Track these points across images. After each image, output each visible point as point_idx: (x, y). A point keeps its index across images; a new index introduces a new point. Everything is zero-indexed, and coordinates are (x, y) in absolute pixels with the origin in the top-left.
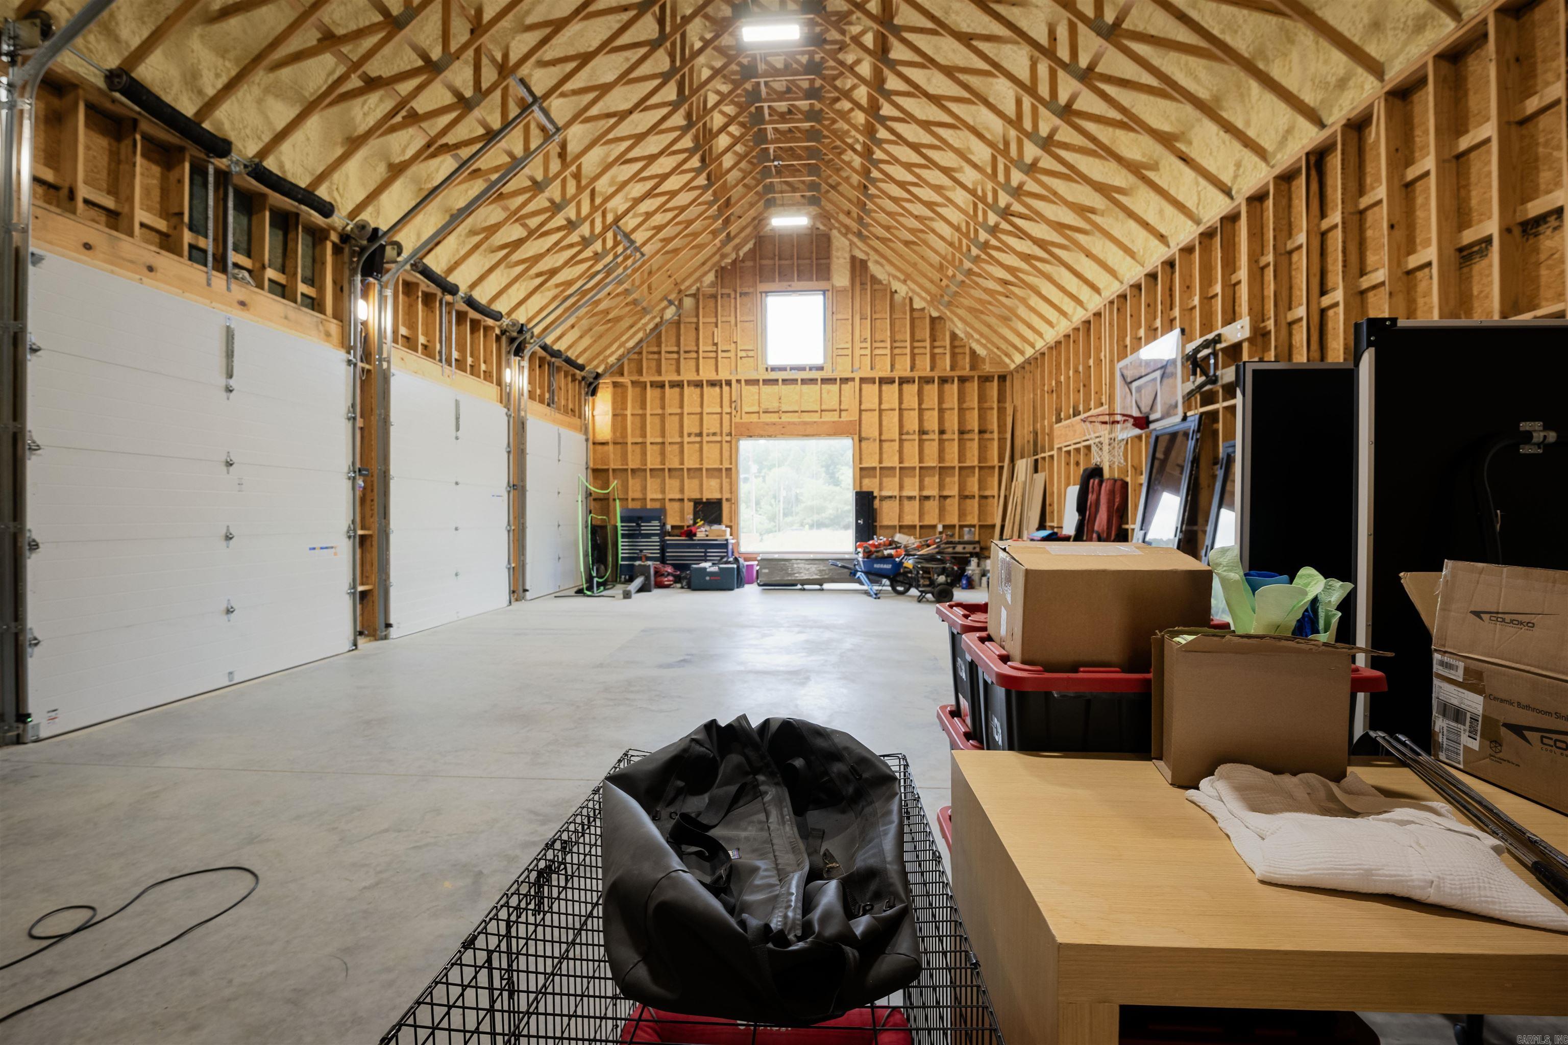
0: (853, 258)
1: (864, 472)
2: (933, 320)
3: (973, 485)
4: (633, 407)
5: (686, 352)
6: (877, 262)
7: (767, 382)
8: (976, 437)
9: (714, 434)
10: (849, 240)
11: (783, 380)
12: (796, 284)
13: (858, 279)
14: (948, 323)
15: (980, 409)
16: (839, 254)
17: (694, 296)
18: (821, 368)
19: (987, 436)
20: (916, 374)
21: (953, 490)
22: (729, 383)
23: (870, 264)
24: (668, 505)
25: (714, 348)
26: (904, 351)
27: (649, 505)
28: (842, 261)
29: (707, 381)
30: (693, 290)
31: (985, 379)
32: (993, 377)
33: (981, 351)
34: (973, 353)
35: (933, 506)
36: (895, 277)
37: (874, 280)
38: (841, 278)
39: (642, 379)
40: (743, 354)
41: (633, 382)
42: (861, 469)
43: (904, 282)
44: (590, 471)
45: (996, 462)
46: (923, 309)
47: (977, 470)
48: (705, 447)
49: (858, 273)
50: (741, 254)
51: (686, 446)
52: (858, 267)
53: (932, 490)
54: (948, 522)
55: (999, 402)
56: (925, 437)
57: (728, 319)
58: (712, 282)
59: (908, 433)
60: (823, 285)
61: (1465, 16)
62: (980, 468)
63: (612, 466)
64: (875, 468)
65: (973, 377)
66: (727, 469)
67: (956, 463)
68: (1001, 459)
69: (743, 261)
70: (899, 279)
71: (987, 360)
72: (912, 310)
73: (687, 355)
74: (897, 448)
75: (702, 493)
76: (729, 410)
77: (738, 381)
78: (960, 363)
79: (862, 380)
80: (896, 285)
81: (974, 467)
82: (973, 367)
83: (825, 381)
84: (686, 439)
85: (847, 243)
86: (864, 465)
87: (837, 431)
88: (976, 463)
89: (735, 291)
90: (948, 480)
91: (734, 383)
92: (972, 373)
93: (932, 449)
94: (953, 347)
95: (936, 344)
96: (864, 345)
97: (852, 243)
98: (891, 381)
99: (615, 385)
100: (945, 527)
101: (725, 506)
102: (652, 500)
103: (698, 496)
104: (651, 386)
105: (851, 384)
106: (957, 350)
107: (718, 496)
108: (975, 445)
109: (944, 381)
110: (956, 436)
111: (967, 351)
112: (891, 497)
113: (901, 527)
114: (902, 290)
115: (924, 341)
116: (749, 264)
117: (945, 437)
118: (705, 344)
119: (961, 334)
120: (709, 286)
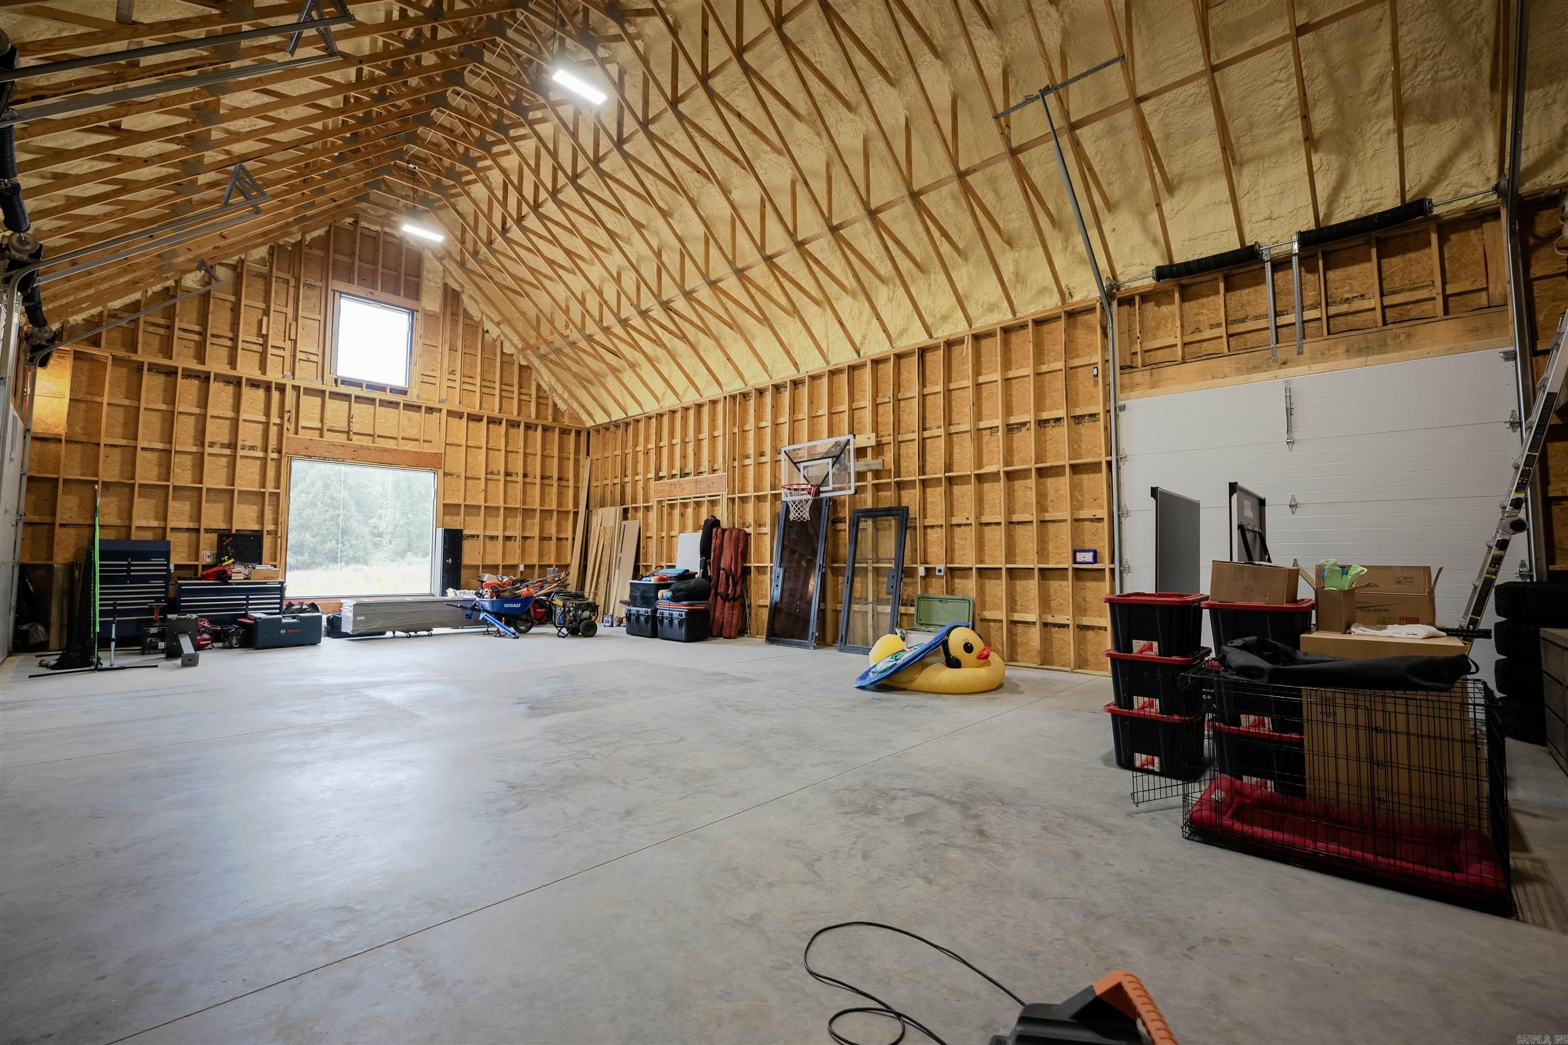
0: (446, 285)
1: (449, 509)
2: (521, 367)
3: (552, 528)
4: (112, 394)
5: (213, 336)
6: (471, 297)
7: (335, 395)
8: (555, 484)
9: (252, 448)
10: (444, 266)
11: (356, 397)
12: (378, 294)
13: (449, 308)
14: (534, 373)
15: (560, 458)
16: (431, 276)
17: (234, 268)
18: (404, 392)
19: (564, 483)
20: (504, 417)
21: (535, 532)
22: (281, 388)
23: (464, 297)
24: (170, 536)
25: (261, 341)
26: (493, 392)
27: (135, 535)
28: (433, 284)
29: (247, 379)
30: (233, 260)
31: (564, 432)
32: (570, 431)
33: (562, 406)
34: (555, 405)
35: (516, 546)
36: (488, 317)
37: (467, 315)
38: (432, 302)
39: (134, 357)
40: (303, 356)
41: (115, 358)
42: (445, 505)
43: (498, 324)
44: (25, 479)
45: (570, 507)
46: (512, 355)
47: (555, 513)
48: (239, 462)
49: (449, 302)
50: (308, 238)
51: (206, 458)
52: (451, 297)
53: (516, 532)
54: (528, 562)
55: (575, 454)
56: (509, 478)
57: (284, 309)
58: (262, 259)
59: (492, 473)
60: (412, 303)
61: (1018, 315)
62: (558, 512)
63: (63, 475)
64: (458, 506)
65: (554, 428)
66: (271, 494)
67: (537, 506)
68: (576, 504)
69: (309, 246)
70: (492, 320)
71: (566, 414)
72: (502, 353)
73: (215, 340)
74: (483, 487)
75: (230, 520)
76: (278, 421)
77: (296, 388)
78: (543, 412)
79: (450, 413)
80: (488, 325)
81: (551, 511)
82: (555, 420)
83: (408, 407)
84: (208, 450)
85: (441, 268)
86: (447, 502)
87: (419, 462)
88: (554, 507)
89: (298, 280)
90: (528, 521)
91: (289, 389)
92: (554, 424)
93: (517, 490)
94: (538, 397)
95: (523, 391)
96: (452, 377)
97: (446, 270)
98: (479, 419)
99: (78, 356)
100: (526, 567)
101: (267, 541)
102: (138, 528)
103: (223, 526)
104: (149, 370)
105: (436, 415)
106: (541, 401)
107: (256, 527)
108: (554, 490)
109: (528, 427)
110: (538, 481)
111: (550, 404)
112: (473, 536)
113: (484, 567)
114: (494, 332)
115: (512, 386)
116: (318, 252)
117: (528, 480)
118: (246, 332)
119: (545, 387)
120: (256, 262)
